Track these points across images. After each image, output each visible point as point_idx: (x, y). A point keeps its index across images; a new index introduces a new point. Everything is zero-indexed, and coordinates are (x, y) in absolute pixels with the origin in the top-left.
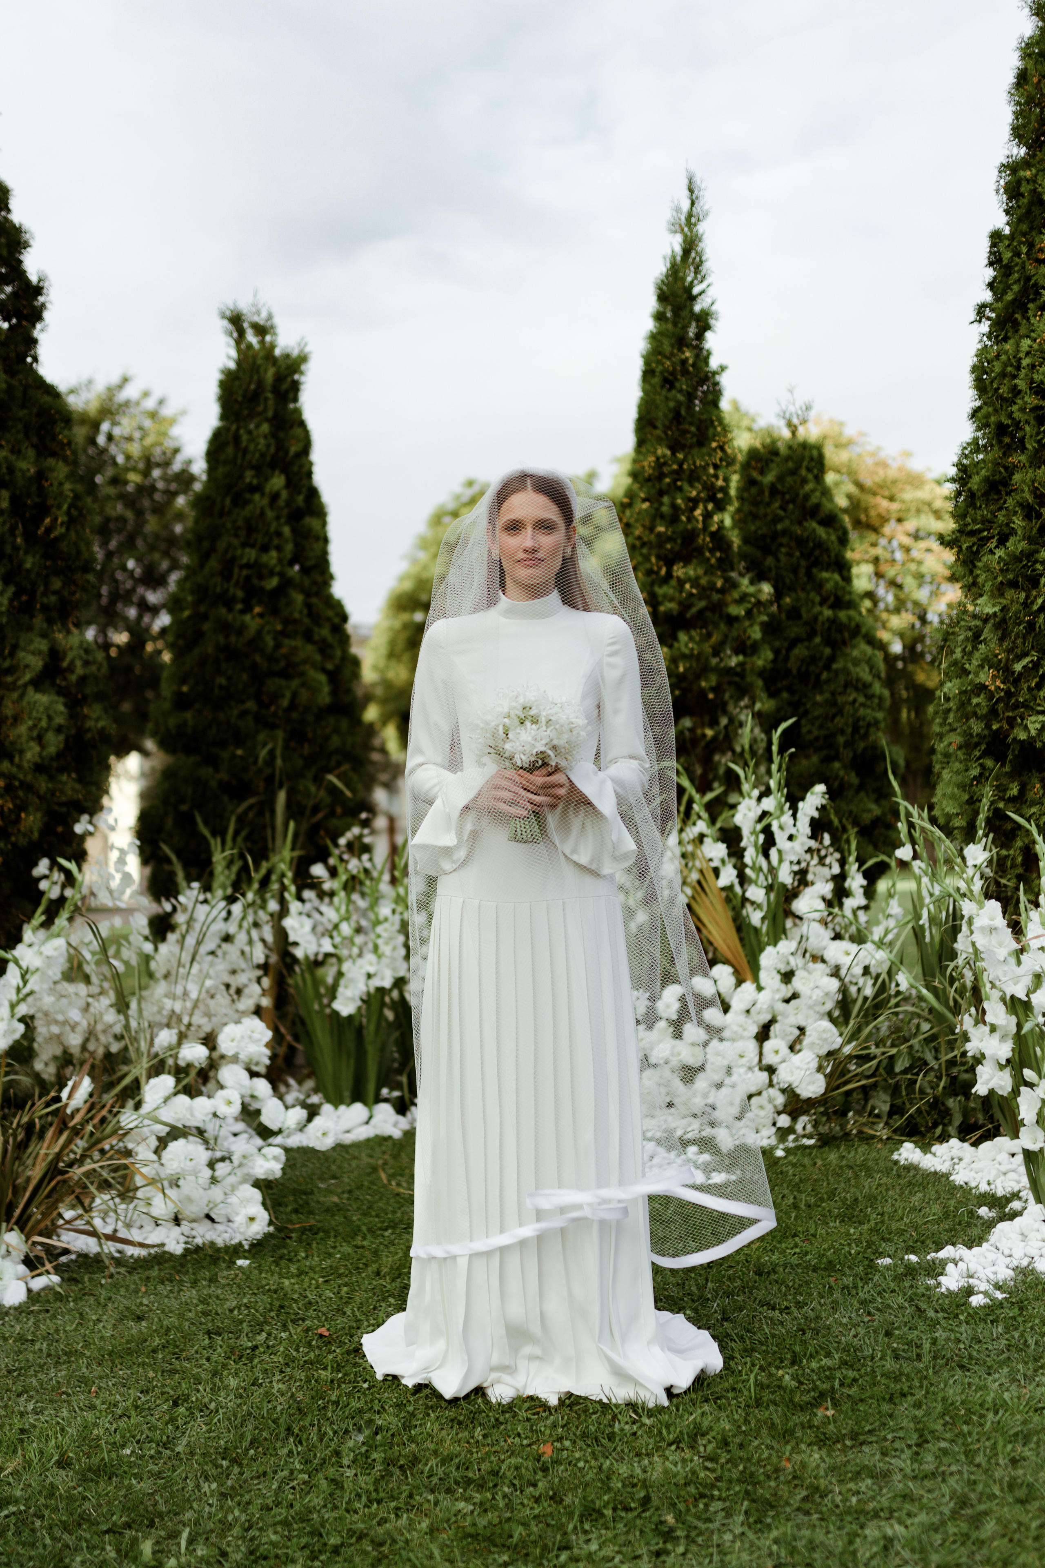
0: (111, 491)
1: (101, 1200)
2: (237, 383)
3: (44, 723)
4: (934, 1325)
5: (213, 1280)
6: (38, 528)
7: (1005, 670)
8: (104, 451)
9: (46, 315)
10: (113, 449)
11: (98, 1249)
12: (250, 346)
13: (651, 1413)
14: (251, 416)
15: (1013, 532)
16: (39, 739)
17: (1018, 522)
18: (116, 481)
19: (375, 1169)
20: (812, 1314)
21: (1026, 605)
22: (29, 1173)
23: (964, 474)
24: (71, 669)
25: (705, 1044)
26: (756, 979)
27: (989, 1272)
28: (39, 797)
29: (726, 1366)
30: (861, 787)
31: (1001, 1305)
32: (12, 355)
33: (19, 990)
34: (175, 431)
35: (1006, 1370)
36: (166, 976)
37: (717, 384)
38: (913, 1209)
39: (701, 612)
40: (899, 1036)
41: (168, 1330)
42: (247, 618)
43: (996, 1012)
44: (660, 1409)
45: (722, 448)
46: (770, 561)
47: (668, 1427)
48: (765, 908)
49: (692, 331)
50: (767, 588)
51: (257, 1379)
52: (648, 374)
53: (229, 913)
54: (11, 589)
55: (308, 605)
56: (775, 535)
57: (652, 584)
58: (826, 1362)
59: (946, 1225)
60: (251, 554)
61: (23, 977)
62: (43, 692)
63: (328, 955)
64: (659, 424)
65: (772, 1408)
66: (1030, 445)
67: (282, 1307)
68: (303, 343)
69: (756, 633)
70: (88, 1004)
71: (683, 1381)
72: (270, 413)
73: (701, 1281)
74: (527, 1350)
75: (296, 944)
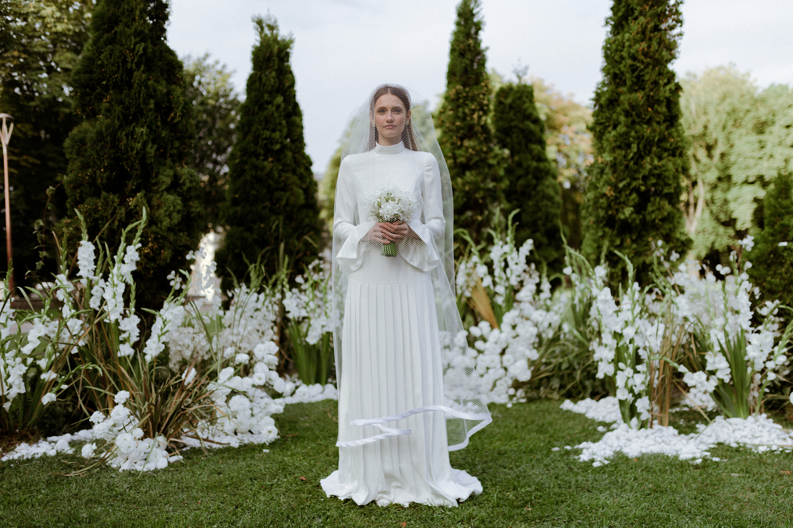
0: (201, 108)
1: (201, 423)
2: (260, 53)
3: (171, 209)
4: (577, 474)
5: (252, 458)
6: (168, 118)
7: (615, 187)
8: (197, 89)
9: (170, 17)
10: (201, 89)
11: (200, 445)
12: (266, 35)
13: (450, 510)
14: (267, 68)
15: (620, 123)
16: (170, 216)
17: (622, 118)
18: (202, 103)
19: (326, 412)
20: (522, 470)
21: (625, 157)
22: (168, 411)
23: (598, 96)
24: (184, 184)
25: (476, 358)
26: (499, 328)
27: (602, 453)
28: (170, 243)
29: (484, 491)
30: (549, 245)
31: (607, 466)
32: (155, 36)
33: (162, 329)
34: (231, 80)
35: (608, 492)
36: (229, 327)
37: (484, 56)
38: (569, 428)
39: (476, 163)
40: (564, 354)
41: (232, 478)
42: (266, 163)
43: (607, 338)
44: (454, 508)
45: (486, 86)
46: (508, 140)
47: (457, 515)
48: (504, 295)
49: (473, 31)
50: (507, 152)
51: (273, 497)
52: (453, 51)
53: (258, 299)
54: (156, 146)
55: (294, 158)
56: (511, 128)
57: (454, 149)
58: (528, 489)
59: (584, 434)
60: (267, 133)
61: (164, 323)
62: (171, 194)
63: (304, 318)
64: (458, 74)
65: (504, 507)
66: (629, 83)
67: (284, 468)
68: (291, 34)
69: (501, 172)
70: (194, 338)
71: (465, 496)
72: (276, 67)
73: (473, 457)
74: (394, 484)
75: (289, 312)
